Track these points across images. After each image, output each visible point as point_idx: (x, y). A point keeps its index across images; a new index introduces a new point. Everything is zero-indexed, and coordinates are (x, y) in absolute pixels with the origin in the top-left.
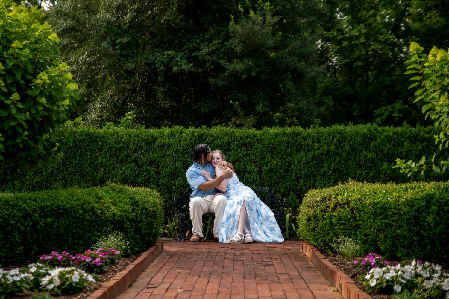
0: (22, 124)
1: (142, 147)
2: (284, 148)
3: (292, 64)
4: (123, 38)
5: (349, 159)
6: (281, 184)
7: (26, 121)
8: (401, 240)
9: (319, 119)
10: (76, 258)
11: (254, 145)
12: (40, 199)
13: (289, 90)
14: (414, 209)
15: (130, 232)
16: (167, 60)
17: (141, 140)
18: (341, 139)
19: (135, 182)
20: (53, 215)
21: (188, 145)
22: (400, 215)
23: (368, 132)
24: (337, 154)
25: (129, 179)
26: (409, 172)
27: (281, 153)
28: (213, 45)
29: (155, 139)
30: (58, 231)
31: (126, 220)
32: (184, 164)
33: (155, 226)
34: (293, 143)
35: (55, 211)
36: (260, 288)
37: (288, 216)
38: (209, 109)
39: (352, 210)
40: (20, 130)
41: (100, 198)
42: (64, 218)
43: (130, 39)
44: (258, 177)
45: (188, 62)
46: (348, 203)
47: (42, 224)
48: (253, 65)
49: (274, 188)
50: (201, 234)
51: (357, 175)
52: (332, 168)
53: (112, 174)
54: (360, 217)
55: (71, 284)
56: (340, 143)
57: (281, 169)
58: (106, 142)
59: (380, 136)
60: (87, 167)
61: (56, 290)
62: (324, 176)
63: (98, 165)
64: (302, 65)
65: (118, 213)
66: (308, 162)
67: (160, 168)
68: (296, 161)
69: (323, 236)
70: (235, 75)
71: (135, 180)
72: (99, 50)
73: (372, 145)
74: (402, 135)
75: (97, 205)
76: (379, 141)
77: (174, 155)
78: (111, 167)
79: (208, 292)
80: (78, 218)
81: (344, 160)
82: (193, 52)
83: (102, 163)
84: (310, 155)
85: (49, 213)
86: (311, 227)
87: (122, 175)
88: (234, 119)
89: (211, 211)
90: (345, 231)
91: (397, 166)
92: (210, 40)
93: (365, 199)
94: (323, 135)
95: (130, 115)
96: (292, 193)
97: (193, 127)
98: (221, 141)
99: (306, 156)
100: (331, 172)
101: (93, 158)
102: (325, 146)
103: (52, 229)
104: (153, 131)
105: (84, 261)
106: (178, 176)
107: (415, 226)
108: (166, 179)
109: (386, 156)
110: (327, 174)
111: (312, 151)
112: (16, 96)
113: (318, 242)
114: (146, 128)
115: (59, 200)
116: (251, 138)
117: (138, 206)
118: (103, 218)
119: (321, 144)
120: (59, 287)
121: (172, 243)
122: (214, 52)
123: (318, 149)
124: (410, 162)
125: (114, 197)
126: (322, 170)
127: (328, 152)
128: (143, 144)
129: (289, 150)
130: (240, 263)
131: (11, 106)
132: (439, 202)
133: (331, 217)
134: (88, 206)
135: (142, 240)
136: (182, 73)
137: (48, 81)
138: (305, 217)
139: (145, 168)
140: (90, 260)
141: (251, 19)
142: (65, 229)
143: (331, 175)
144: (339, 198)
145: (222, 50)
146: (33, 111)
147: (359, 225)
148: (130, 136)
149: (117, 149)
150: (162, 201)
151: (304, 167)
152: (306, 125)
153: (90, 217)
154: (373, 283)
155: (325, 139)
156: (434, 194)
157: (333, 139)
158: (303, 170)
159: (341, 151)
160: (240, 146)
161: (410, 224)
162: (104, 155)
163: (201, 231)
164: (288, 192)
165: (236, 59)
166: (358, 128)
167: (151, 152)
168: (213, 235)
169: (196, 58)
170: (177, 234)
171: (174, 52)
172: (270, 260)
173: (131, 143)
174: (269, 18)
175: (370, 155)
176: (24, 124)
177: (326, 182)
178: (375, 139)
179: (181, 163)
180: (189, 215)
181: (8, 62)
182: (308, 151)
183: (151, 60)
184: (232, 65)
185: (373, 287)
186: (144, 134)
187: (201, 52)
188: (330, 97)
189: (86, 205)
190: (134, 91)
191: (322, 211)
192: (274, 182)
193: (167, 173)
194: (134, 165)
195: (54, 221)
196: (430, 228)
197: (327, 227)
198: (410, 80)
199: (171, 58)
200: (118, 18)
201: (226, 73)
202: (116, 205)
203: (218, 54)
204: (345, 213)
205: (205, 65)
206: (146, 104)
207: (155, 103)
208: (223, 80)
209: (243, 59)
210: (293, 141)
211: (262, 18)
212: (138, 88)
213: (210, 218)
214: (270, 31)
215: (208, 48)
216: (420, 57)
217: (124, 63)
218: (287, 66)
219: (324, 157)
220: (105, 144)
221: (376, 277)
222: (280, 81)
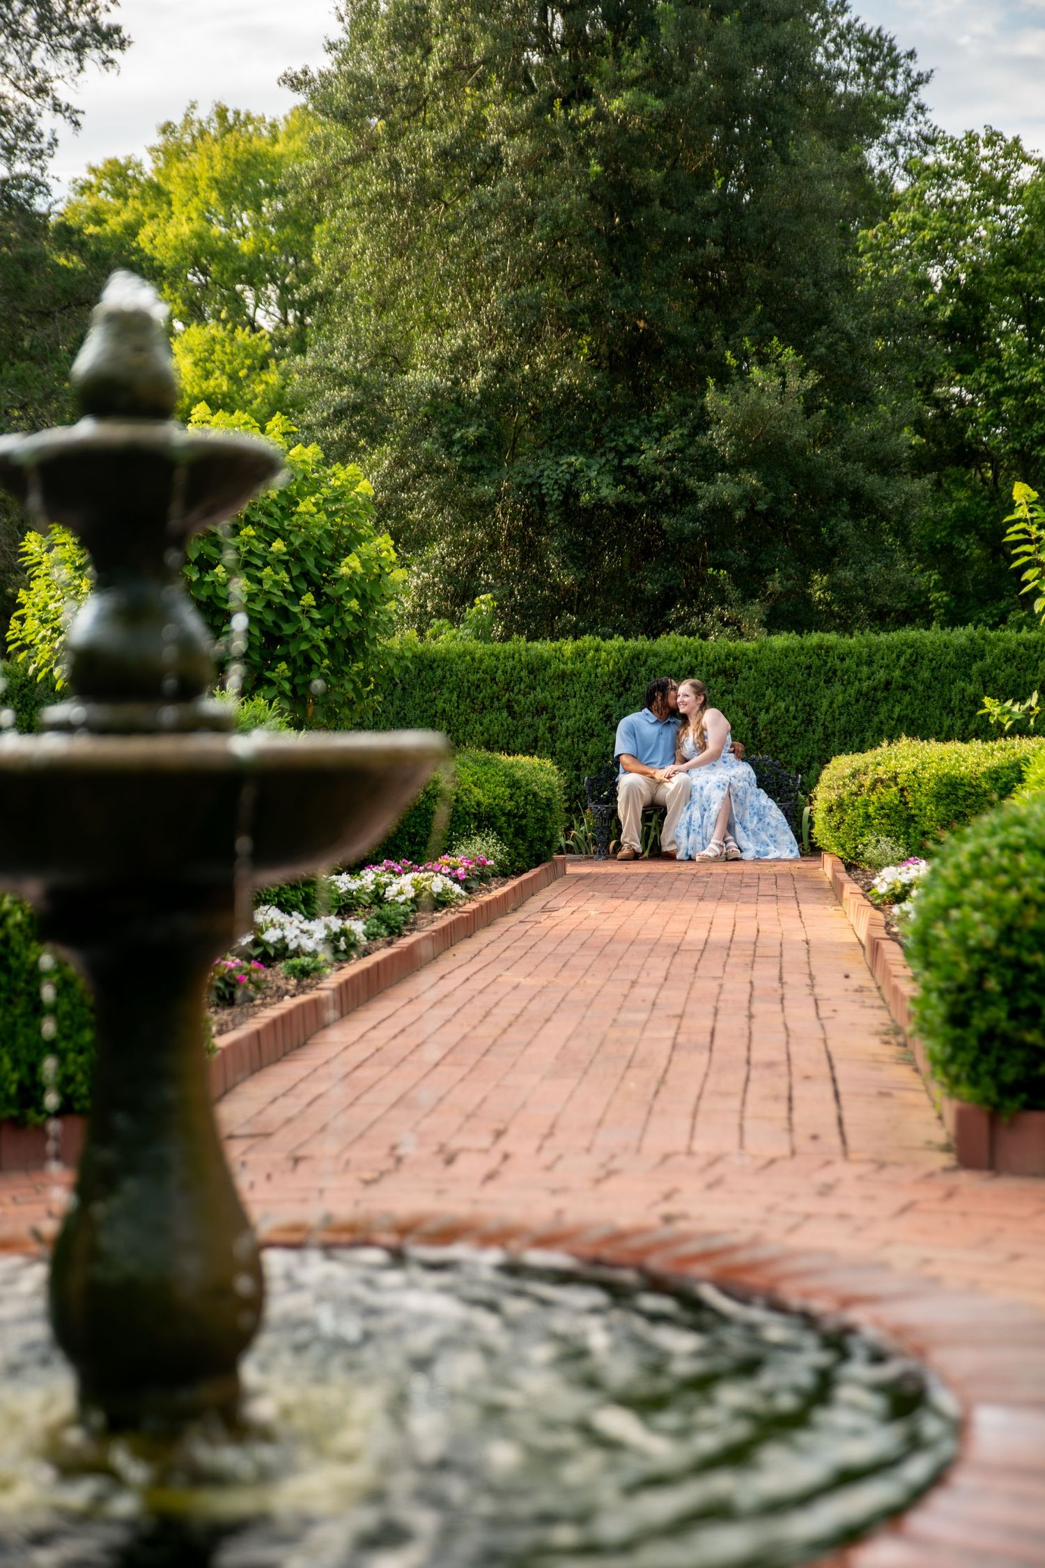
0: (319, 647)
1: (521, 678)
2: (800, 677)
3: (851, 478)
4: (468, 426)
5: (929, 697)
6: (795, 747)
7: (326, 641)
11: (741, 672)
13: (843, 539)
14: (999, 784)
15: (507, 834)
16: (568, 476)
17: (518, 666)
18: (914, 658)
19: (511, 747)
21: (612, 674)
22: (978, 795)
23: (968, 643)
24: (905, 688)
25: (497, 742)
26: (1009, 719)
27: (795, 687)
28: (670, 441)
29: (546, 664)
31: (499, 813)
32: (603, 712)
33: (550, 825)
34: (820, 667)
36: (720, 910)
37: (807, 810)
38: (662, 585)
39: (902, 790)
40: (315, 657)
43: (483, 429)
44: (750, 735)
45: (615, 479)
46: (895, 778)
48: (759, 485)
49: (782, 756)
50: (638, 847)
51: (945, 728)
52: (895, 716)
54: (915, 802)
55: (431, 894)
56: (913, 665)
57: (794, 718)
58: (451, 670)
59: (992, 651)
61: (408, 903)
64: (872, 482)
65: (486, 801)
66: (849, 703)
67: (557, 720)
68: (825, 703)
69: (854, 839)
70: (720, 511)
72: (415, 456)
73: (974, 667)
76: (989, 661)
77: (583, 693)
78: (462, 719)
79: (638, 914)
81: (921, 699)
82: (626, 457)
84: (852, 691)
86: (833, 824)
87: (483, 734)
88: (717, 609)
89: (658, 800)
90: (889, 828)
91: (986, 711)
92: (664, 428)
93: (923, 769)
94: (878, 650)
95: (484, 603)
97: (622, 638)
99: (844, 692)
102: (882, 671)
104: (543, 647)
106: (592, 736)
108: (568, 741)
110: (885, 728)
111: (857, 683)
112: (308, 599)
113: (844, 850)
114: (528, 641)
116: (735, 659)
117: (519, 788)
118: (460, 809)
119: (875, 667)
120: (413, 899)
121: (582, 862)
122: (672, 459)
123: (869, 678)
124: (1009, 703)
125: (476, 773)
126: (876, 719)
127: (888, 683)
128: (523, 674)
129: (811, 682)
130: (702, 884)
131: (301, 617)
133: (867, 805)
134: (434, 789)
135: (527, 849)
136: (600, 504)
137: (360, 570)
138: (825, 806)
139: (528, 719)
140: (449, 870)
141: (753, 384)
144: (881, 769)
145: (692, 450)
146: (337, 624)
147: (913, 816)
148: (498, 659)
149: (473, 684)
150: (562, 782)
151: (841, 714)
152: (845, 628)
154: (883, 890)
155: (883, 659)
157: (898, 657)
158: (839, 719)
159: (913, 682)
160: (713, 676)
162: (447, 695)
163: (639, 841)
164: (810, 763)
165: (722, 471)
166: (949, 634)
167: (538, 689)
168: (660, 847)
169: (633, 470)
170: (592, 848)
171: (582, 459)
172: (756, 881)
173: (500, 672)
174: (794, 383)
176: (323, 646)
178: (982, 657)
179: (597, 710)
180: (615, 811)
181: (292, 538)
182: (849, 683)
183: (531, 476)
184: (713, 489)
185: (883, 894)
186: (524, 652)
187: (643, 457)
188: (972, 538)
189: (431, 786)
190: (493, 546)
191: (852, 794)
192: (780, 745)
193: (571, 730)
194: (505, 714)
197: (860, 822)
198: (1014, 552)
199: (576, 471)
200: (456, 382)
201: (700, 506)
202: (481, 787)
203: (682, 461)
204: (891, 795)
205: (654, 487)
206: (521, 576)
207: (542, 572)
208: (694, 520)
209: (737, 472)
210: (819, 663)
211: (777, 381)
212: (503, 539)
213: (655, 813)
214: (800, 407)
215: (660, 447)
216: (1031, 510)
217: (471, 485)
218: (839, 483)
219: (879, 695)
220: (448, 675)
221: (889, 880)
222: (822, 518)
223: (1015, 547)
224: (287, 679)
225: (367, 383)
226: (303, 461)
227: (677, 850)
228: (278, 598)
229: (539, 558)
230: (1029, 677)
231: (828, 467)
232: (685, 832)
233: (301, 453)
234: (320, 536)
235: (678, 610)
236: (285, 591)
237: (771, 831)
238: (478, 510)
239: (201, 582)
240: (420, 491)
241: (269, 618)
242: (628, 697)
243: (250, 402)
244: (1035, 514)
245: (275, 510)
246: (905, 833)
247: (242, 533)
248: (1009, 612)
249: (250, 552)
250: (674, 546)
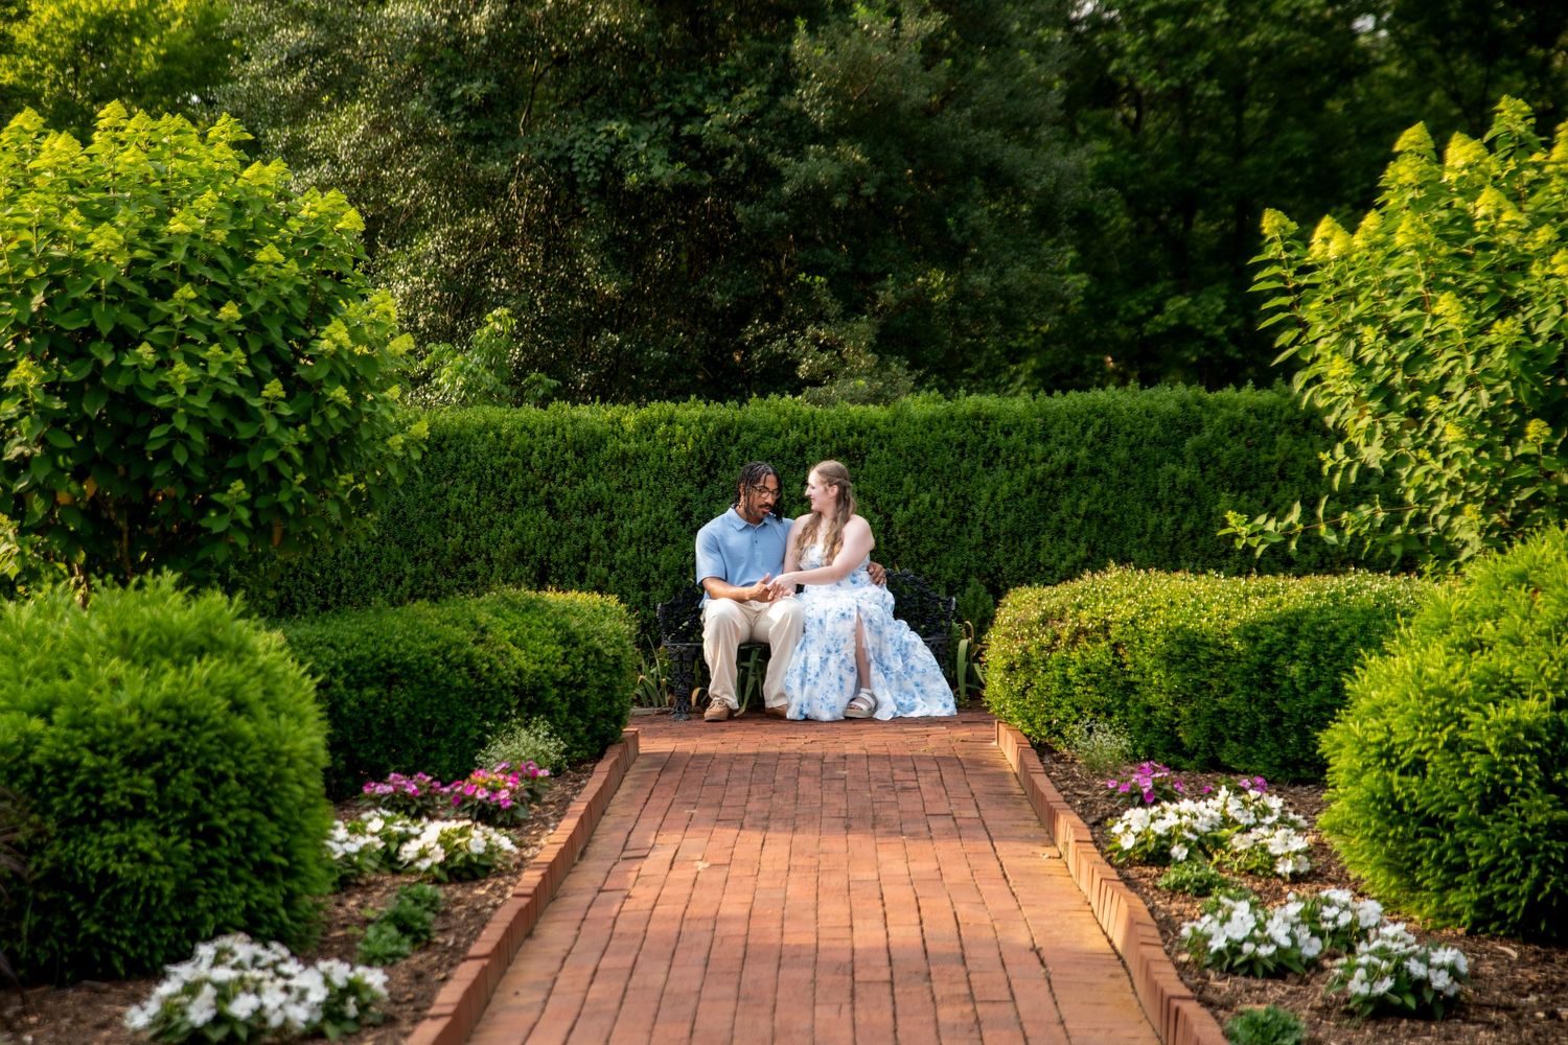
0: (289, 456)
1: (566, 462)
2: (951, 459)
3: (985, 150)
4: (471, 80)
5: (1128, 486)
6: (945, 556)
7: (300, 446)
8: (1231, 723)
9: (1084, 275)
10: (452, 792)
11: (869, 452)
12: (343, 640)
13: (975, 232)
14: (1260, 647)
15: (560, 712)
16: (607, 149)
17: (562, 446)
18: (1105, 431)
19: (549, 561)
20: (378, 679)
21: (691, 455)
22: (1228, 660)
23: (1178, 411)
24: (1094, 472)
25: (533, 552)
26: (1261, 543)
27: (942, 472)
28: (744, 102)
29: (599, 442)
30: (390, 720)
31: (548, 683)
32: (680, 508)
33: (619, 693)
34: (976, 445)
35: (382, 670)
36: (883, 856)
37: (963, 644)
38: (735, 295)
39: (1116, 646)
40: (285, 471)
41: (484, 631)
42: (402, 686)
43: (491, 84)
45: (670, 153)
46: (1105, 629)
47: (352, 703)
48: (864, 161)
49: (926, 568)
50: (732, 701)
51: (1150, 529)
52: (1081, 512)
53: (487, 540)
54: (1135, 664)
55: (468, 858)
56: (1104, 442)
57: (943, 515)
58: (467, 451)
59: (1211, 421)
60: (419, 523)
61: (436, 871)
62: (1060, 533)
63: (447, 516)
64: (1013, 154)
65: (530, 667)
66: (1017, 495)
67: (616, 520)
68: (985, 495)
69: (1047, 712)
70: (814, 197)
71: (548, 554)
72: (400, 119)
73: (1188, 443)
74: (1270, 414)
75: (479, 650)
76: (1208, 435)
77: (652, 483)
78: (484, 520)
79: (766, 867)
80: (433, 684)
81: (1115, 489)
82: (684, 124)
83: (459, 509)
84: (1021, 478)
85: (368, 675)
86: (1015, 689)
87: (513, 541)
88: (810, 330)
89: (759, 635)
90: (1098, 699)
91: (1229, 530)
92: (736, 83)
93: (1146, 618)
94: (1056, 420)
95: (498, 320)
96: (973, 580)
97: (701, 402)
98: (780, 442)
99: (1011, 478)
100: (1079, 521)
101: (433, 496)
102: (1062, 450)
103: (376, 713)
104: (595, 416)
105: (473, 798)
106: (664, 542)
107: (1262, 688)
108: (632, 551)
109: (1226, 473)
110: (1068, 528)
111: (1028, 467)
112: (274, 388)
113: (1033, 725)
114: (573, 407)
115: (388, 642)
116: (861, 434)
117: (575, 645)
118: (495, 681)
119: (1052, 444)
120: (442, 865)
121: (658, 726)
122: (746, 123)
123: (1045, 460)
124: (1261, 519)
125: (515, 625)
126: (1055, 517)
127: (1071, 467)
128: (569, 456)
129: (965, 464)
130: (838, 785)
131: (264, 412)
132: (1316, 632)
133: (1064, 665)
134: (457, 655)
135: (588, 731)
136: (651, 186)
137: (348, 344)
138: (1003, 662)
139: (576, 520)
140: (486, 794)
141: (856, 26)
142: (406, 713)
143: (1081, 529)
144: (1085, 614)
145: (773, 115)
146: (316, 422)
147: (1132, 684)
148: (532, 434)
149: (498, 471)
151: (1006, 509)
153: (465, 681)
154: (1128, 843)
155: (1063, 433)
156: (1306, 612)
157: (1084, 430)
158: (1004, 517)
159: (1105, 465)
161: (1250, 683)
162: (462, 487)
163: (733, 692)
164: (965, 577)
165: (814, 143)
166: (1151, 397)
167: (590, 477)
168: (762, 700)
169: (695, 141)
170: (667, 698)
171: (625, 126)
172: (912, 775)
173: (535, 453)
174: (910, 25)
175: (1184, 474)
176: (296, 455)
177: (1064, 549)
178: (1199, 429)
179: (671, 506)
180: (700, 650)
181: (249, 299)
182: (1017, 465)
183: (557, 148)
184: (803, 167)
185: (1128, 851)
186: (569, 427)
187: (708, 124)
189: (453, 652)
190: (506, 240)
191: (1043, 648)
192: (924, 553)
193: (636, 535)
194: (544, 513)
195: (380, 696)
196: (1297, 693)
197: (1055, 689)
198: (1264, 307)
199: (619, 142)
200: (453, 18)
201: (787, 189)
202: (522, 647)
203: (760, 128)
204: (1099, 653)
205: (725, 163)
206: (544, 281)
207: (572, 276)
208: (778, 208)
209: (835, 144)
210: (975, 438)
211: (890, 22)
212: (519, 230)
213: (754, 654)
214: (917, 58)
215: (731, 110)
216: (1288, 249)
217: (476, 160)
218: (970, 159)
219: (1060, 483)
220: (463, 458)
221: (1136, 828)
222: (947, 204)
223: (1266, 300)
224: (246, 504)
225: (332, 19)
226: (263, 186)
227: (788, 706)
228: (231, 387)
229: (571, 255)
230: (1264, 457)
231: (955, 135)
232: (798, 681)
233: (259, 175)
234: (290, 295)
235: (756, 326)
236: (240, 378)
237: (917, 678)
238: (487, 194)
239: (117, 366)
240: (407, 167)
241: (217, 416)
242: (714, 488)
243: (168, 24)
244: (1293, 255)
245: (224, 258)
246: (1121, 707)
247: (177, 295)
248: (1166, 298)
249: (189, 321)
250: (749, 241)
